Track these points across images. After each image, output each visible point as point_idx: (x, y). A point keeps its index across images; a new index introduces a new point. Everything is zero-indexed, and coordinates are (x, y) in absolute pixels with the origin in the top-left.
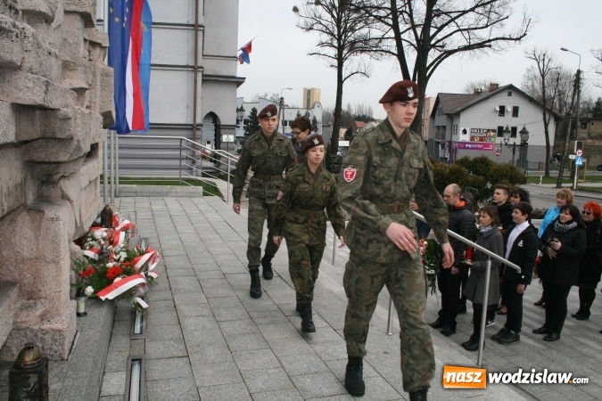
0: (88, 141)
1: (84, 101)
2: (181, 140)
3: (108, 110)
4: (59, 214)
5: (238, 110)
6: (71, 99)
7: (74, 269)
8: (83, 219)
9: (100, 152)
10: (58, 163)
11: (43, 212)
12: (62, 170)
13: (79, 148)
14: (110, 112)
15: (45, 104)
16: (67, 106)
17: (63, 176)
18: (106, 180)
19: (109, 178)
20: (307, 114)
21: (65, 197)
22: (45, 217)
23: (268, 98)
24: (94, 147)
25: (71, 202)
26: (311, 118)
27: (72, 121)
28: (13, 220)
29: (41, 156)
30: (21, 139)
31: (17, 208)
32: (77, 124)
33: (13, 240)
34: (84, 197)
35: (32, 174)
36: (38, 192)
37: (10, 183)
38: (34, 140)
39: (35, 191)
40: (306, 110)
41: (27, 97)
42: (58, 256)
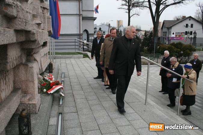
0: (42, 41)
1: (40, 27)
2: (75, 39)
3: (50, 30)
4: (33, 66)
5: (94, 29)
6: (35, 27)
7: (40, 83)
8: (43, 67)
9: (48, 44)
10: (33, 48)
11: (28, 65)
12: (34, 51)
13: (39, 43)
14: (51, 31)
15: (25, 29)
16: (34, 30)
17: (34, 53)
18: (51, 54)
19: (52, 53)
20: (118, 29)
21: (35, 60)
22: (29, 67)
23: (105, 24)
24: (45, 44)
25: (37, 61)
27: (36, 35)
28: (18, 68)
29: (26, 46)
30: (18, 41)
31: (19, 64)
32: (38, 35)
33: (19, 74)
34: (43, 59)
35: (24, 53)
36: (26, 58)
37: (17, 56)
38: (23, 41)
39: (25, 58)
40: (118, 28)
41: (19, 27)
42: (33, 80)
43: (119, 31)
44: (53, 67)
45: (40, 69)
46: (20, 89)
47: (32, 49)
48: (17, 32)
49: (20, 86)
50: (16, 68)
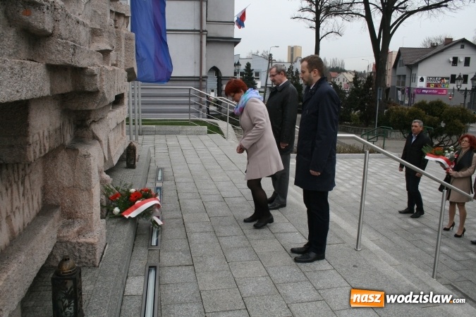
0: (112, 92)
1: (109, 60)
2: (190, 89)
3: (131, 66)
4: (90, 151)
5: (235, 65)
6: (97, 59)
7: (104, 194)
8: (113, 154)
9: (126, 101)
10: (91, 110)
11: (78, 150)
12: (92, 117)
13: (104, 99)
14: (133, 69)
15: (73, 64)
16: (94, 65)
17: (94, 121)
18: (131, 122)
19: (134, 120)
20: (291, 67)
21: (95, 138)
22: (80, 154)
23: (259, 54)
24: (119, 100)
25: (100, 141)
26: (294, 70)
27: (98, 78)
28: (55, 157)
29: (75, 105)
30: (56, 93)
31: (57, 148)
32: (102, 79)
33: (55, 172)
34: (113, 136)
35: (69, 120)
36: (74, 134)
37: (51, 128)
38: (68, 93)
39: (72, 134)
40: (290, 64)
41: (58, 59)
42: (90, 185)
43: (293, 72)
44: (137, 155)
45: (107, 159)
46: (57, 206)
47: (89, 112)
48: (53, 69)
49: (59, 200)
50: (50, 156)
